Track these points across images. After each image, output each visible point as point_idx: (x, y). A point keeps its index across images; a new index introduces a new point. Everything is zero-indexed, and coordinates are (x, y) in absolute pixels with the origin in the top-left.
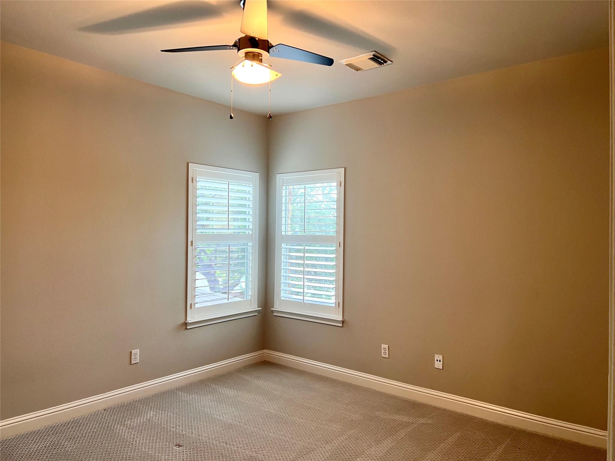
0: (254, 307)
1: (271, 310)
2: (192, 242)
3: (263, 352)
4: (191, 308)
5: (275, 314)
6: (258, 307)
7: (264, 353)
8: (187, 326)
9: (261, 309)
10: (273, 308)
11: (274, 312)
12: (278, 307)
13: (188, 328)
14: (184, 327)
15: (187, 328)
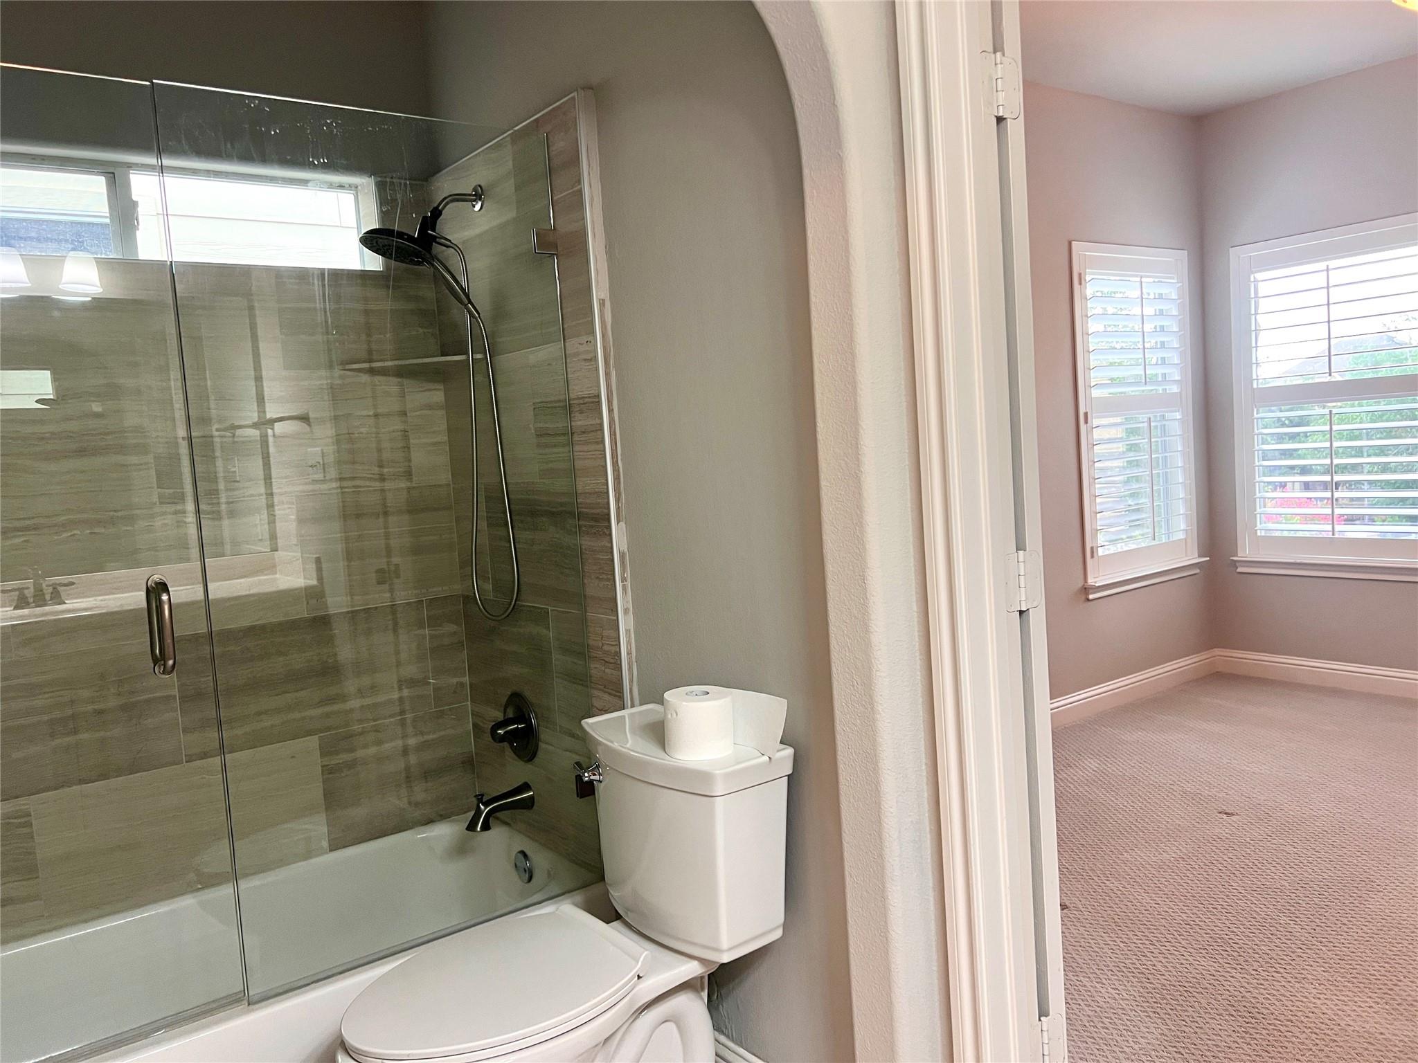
0: (1191, 556)
1: (1232, 560)
2: (1086, 414)
3: (1214, 654)
4: (1092, 556)
5: (1239, 570)
6: (1200, 556)
7: (1214, 657)
8: (1088, 594)
9: (1208, 558)
10: (1237, 556)
11: (1237, 564)
12: (1246, 551)
13: (1091, 597)
14: (1083, 598)
15: (1088, 600)
